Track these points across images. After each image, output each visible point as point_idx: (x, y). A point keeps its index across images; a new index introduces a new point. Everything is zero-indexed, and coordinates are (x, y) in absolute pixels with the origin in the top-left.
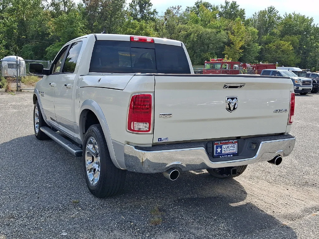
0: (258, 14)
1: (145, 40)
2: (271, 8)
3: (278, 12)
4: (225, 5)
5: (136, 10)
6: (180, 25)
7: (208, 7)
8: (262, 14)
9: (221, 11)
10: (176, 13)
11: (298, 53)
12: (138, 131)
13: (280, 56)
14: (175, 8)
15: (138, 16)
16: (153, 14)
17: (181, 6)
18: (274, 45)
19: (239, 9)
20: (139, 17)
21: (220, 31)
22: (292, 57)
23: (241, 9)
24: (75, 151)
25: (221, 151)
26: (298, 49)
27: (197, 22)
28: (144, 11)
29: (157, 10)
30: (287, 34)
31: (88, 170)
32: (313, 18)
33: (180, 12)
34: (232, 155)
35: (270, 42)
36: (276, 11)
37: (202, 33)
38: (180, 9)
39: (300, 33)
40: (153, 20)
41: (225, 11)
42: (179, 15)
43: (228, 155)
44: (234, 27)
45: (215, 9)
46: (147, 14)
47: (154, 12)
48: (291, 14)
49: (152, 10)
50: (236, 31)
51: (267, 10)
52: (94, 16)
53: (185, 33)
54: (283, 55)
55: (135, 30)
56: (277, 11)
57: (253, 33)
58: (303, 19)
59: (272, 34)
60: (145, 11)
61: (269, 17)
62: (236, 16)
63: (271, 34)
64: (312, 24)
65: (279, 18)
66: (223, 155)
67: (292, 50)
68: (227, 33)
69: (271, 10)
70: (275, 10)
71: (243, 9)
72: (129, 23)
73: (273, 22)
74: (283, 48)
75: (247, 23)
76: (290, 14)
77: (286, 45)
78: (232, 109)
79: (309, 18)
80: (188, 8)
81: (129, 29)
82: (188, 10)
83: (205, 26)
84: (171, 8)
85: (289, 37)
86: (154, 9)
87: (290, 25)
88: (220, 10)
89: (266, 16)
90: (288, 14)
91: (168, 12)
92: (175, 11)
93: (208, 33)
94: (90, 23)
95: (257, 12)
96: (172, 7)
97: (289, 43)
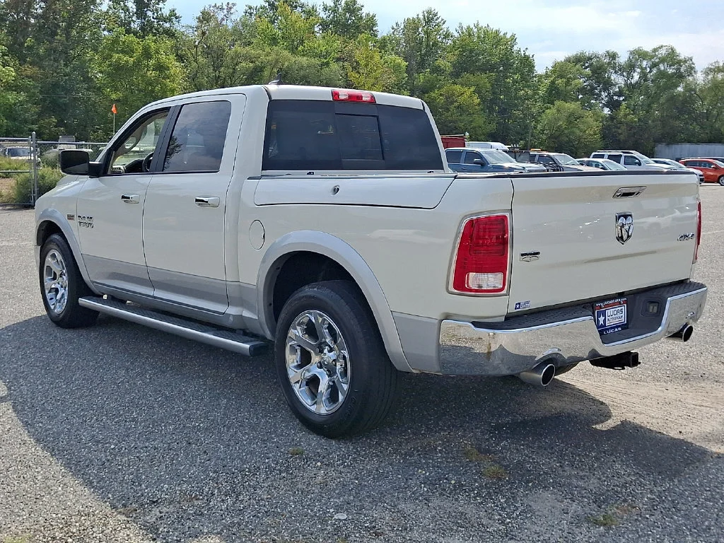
0: (402, 27)
1: (360, 97)
2: (429, 12)
3: (444, 23)
4: (332, 5)
5: (128, 10)
6: (237, 48)
7: (296, 7)
8: (412, 25)
9: (325, 17)
10: (223, 19)
11: (491, 110)
12: (476, 291)
13: (454, 118)
14: (222, 9)
15: (132, 24)
16: (170, 20)
17: (234, 5)
18: (441, 95)
19: (364, 15)
20: (135, 26)
21: (327, 64)
22: (480, 120)
23: (368, 15)
24: (247, 346)
25: (605, 321)
26: (489, 104)
27: (274, 41)
28: (146, 14)
29: (178, 13)
30: (466, 70)
31: (298, 382)
32: (516, 36)
33: (233, 17)
34: (620, 329)
35: (432, 88)
36: (440, 20)
37: (288, 67)
38: (232, 11)
39: (492, 68)
40: (170, 34)
41: (333, 17)
42: (230, 25)
43: (614, 328)
44: (359, 55)
45: (310, 13)
46: (155, 21)
47: (170, 16)
48: (472, 26)
49: (166, 12)
50: (363, 63)
51: (421, 17)
52: (27, 24)
53: (251, 65)
54: (461, 115)
55: (132, 57)
56: (442, 20)
57: (396, 68)
58: (497, 39)
59: (437, 70)
60: (149, 13)
61: (426, 33)
62: (358, 29)
63: (432, 72)
64: (515, 48)
65: (447, 36)
66: (608, 329)
67: (479, 104)
68: (343, 68)
69: (430, 17)
70: (438, 18)
71: (371, 14)
72: (115, 41)
73: (435, 44)
74: (461, 99)
75: (383, 45)
76: (468, 27)
77: (466, 94)
78: (625, 237)
79: (508, 36)
80: (250, 8)
81: (116, 56)
82: (251, 14)
83: (293, 50)
84: (211, 8)
85: (471, 77)
86: (171, 8)
87: (471, 51)
88: (323, 15)
89: (420, 29)
90: (465, 26)
91: (205, 17)
92: (220, 15)
93: (302, 68)
94: (15, 39)
95: (401, 22)
96: (214, 5)
97: (473, 89)
